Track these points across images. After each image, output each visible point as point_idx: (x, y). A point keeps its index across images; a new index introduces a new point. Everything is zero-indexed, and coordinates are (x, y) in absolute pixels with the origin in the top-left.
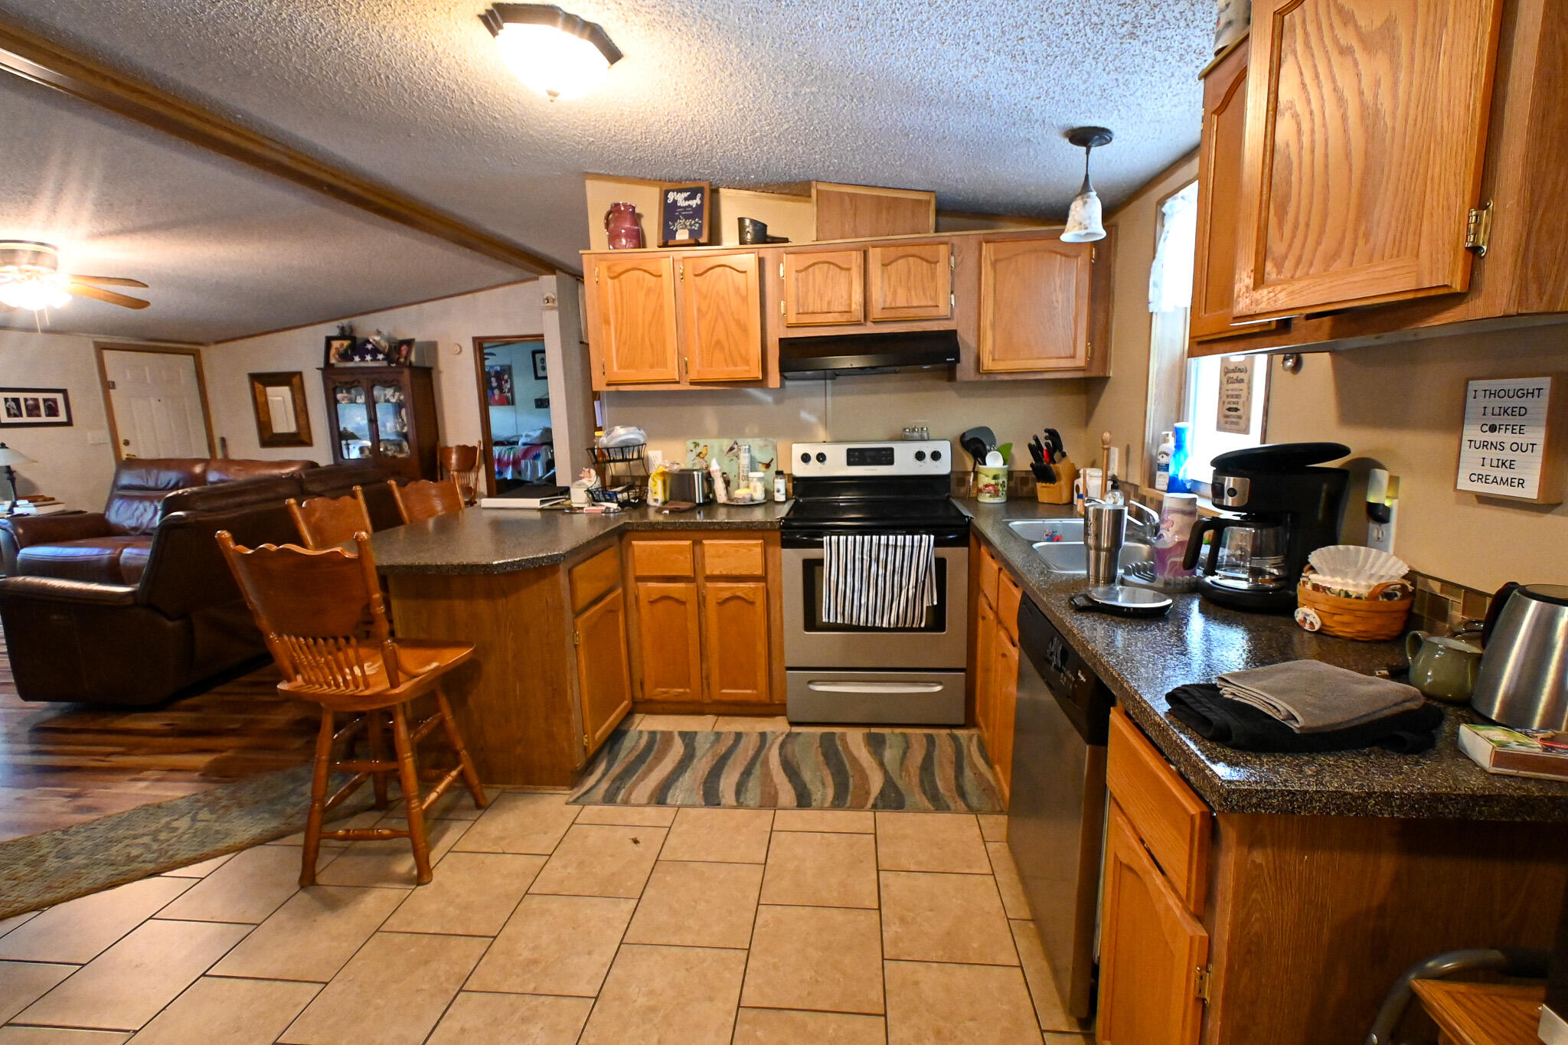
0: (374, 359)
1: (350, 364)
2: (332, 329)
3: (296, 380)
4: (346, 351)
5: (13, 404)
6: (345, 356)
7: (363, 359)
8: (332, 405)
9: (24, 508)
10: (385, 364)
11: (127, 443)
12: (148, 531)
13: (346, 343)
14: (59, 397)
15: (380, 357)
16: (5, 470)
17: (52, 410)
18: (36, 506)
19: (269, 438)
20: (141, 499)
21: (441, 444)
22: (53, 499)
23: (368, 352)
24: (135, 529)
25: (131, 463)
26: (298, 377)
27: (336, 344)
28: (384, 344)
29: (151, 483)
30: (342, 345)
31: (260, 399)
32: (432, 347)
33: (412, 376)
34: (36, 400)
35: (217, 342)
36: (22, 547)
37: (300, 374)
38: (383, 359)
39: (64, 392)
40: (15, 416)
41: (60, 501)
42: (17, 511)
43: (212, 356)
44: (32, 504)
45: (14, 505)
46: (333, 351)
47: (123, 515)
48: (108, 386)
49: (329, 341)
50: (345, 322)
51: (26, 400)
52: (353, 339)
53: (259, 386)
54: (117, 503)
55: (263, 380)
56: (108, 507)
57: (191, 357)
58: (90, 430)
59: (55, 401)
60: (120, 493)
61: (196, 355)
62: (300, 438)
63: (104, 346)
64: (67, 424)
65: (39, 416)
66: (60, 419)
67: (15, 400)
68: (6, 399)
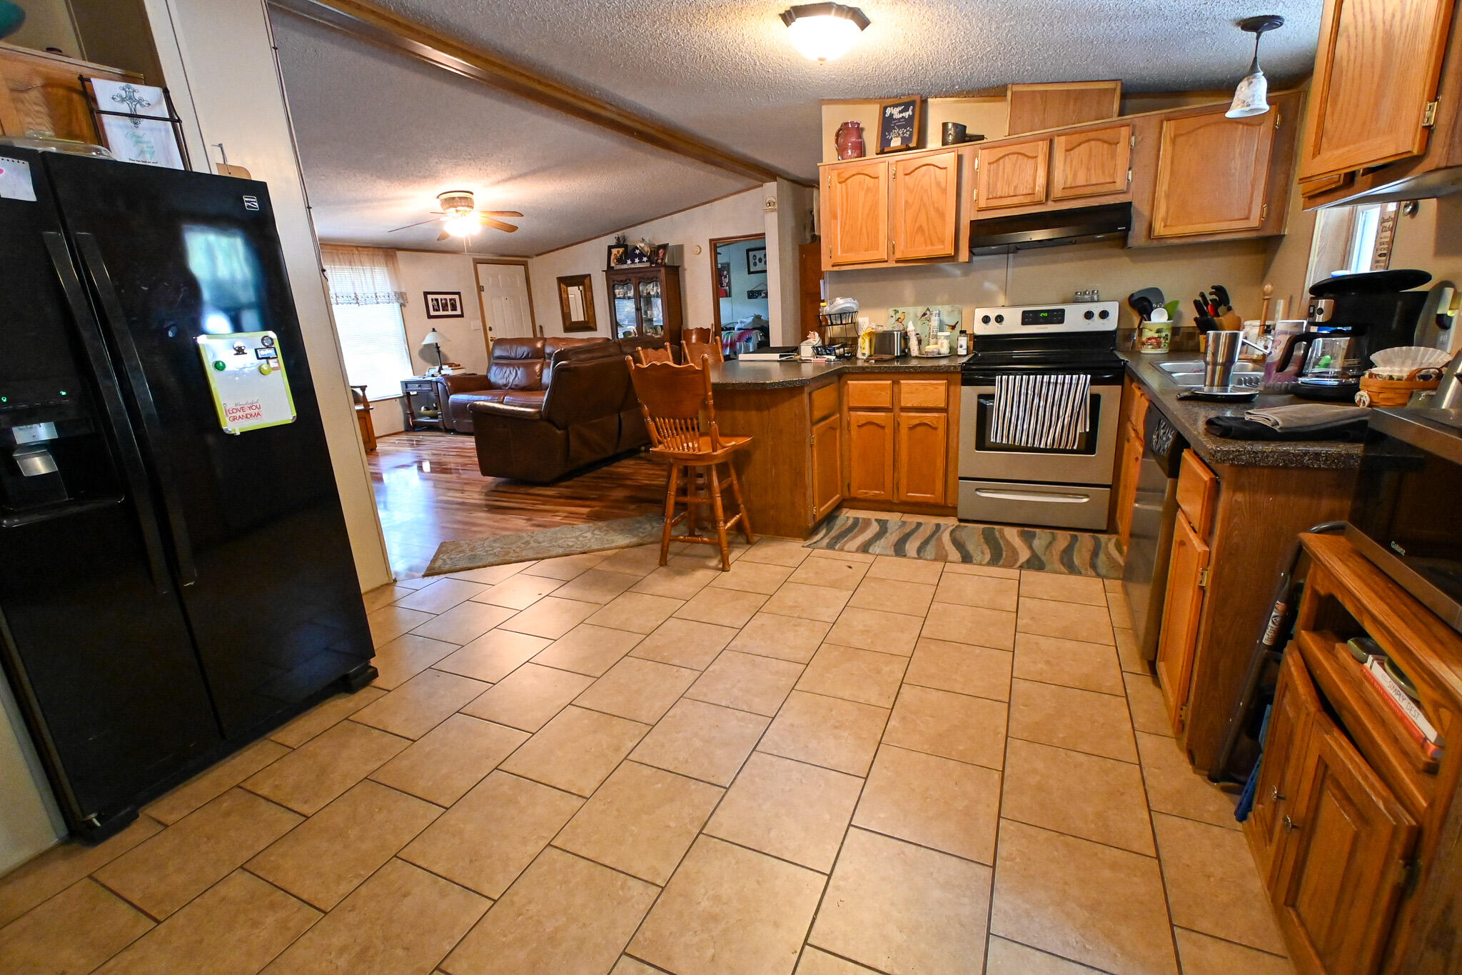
0: (641, 262)
1: (625, 266)
2: (611, 239)
3: (587, 281)
4: (621, 256)
5: (435, 302)
6: (621, 261)
7: (633, 262)
8: (612, 298)
9: (447, 371)
10: (648, 264)
11: (490, 329)
12: (513, 387)
13: (621, 250)
14: (456, 297)
15: (645, 259)
16: (435, 346)
17: (454, 308)
18: (452, 369)
19: (570, 326)
20: (508, 365)
21: (684, 328)
22: (459, 365)
23: (636, 256)
24: (506, 385)
25: (499, 342)
26: (588, 278)
27: (614, 251)
28: (647, 249)
29: (513, 355)
30: (618, 252)
31: (564, 296)
32: (680, 248)
33: (667, 274)
34: (446, 299)
35: (537, 255)
36: (451, 395)
37: (590, 275)
38: (647, 261)
39: (458, 293)
40: (437, 311)
41: (464, 367)
42: (443, 372)
43: (534, 263)
44: (450, 368)
45: (441, 369)
46: (612, 257)
47: (497, 376)
48: (480, 289)
49: (610, 248)
50: (620, 233)
51: (441, 300)
52: (626, 246)
53: (563, 286)
54: (494, 368)
55: (566, 281)
56: (489, 370)
57: (523, 267)
58: (471, 322)
59: (454, 300)
60: (496, 361)
61: (525, 264)
62: (588, 325)
63: (478, 261)
64: (462, 316)
65: (448, 310)
66: (458, 312)
67: (437, 300)
68: (432, 299)
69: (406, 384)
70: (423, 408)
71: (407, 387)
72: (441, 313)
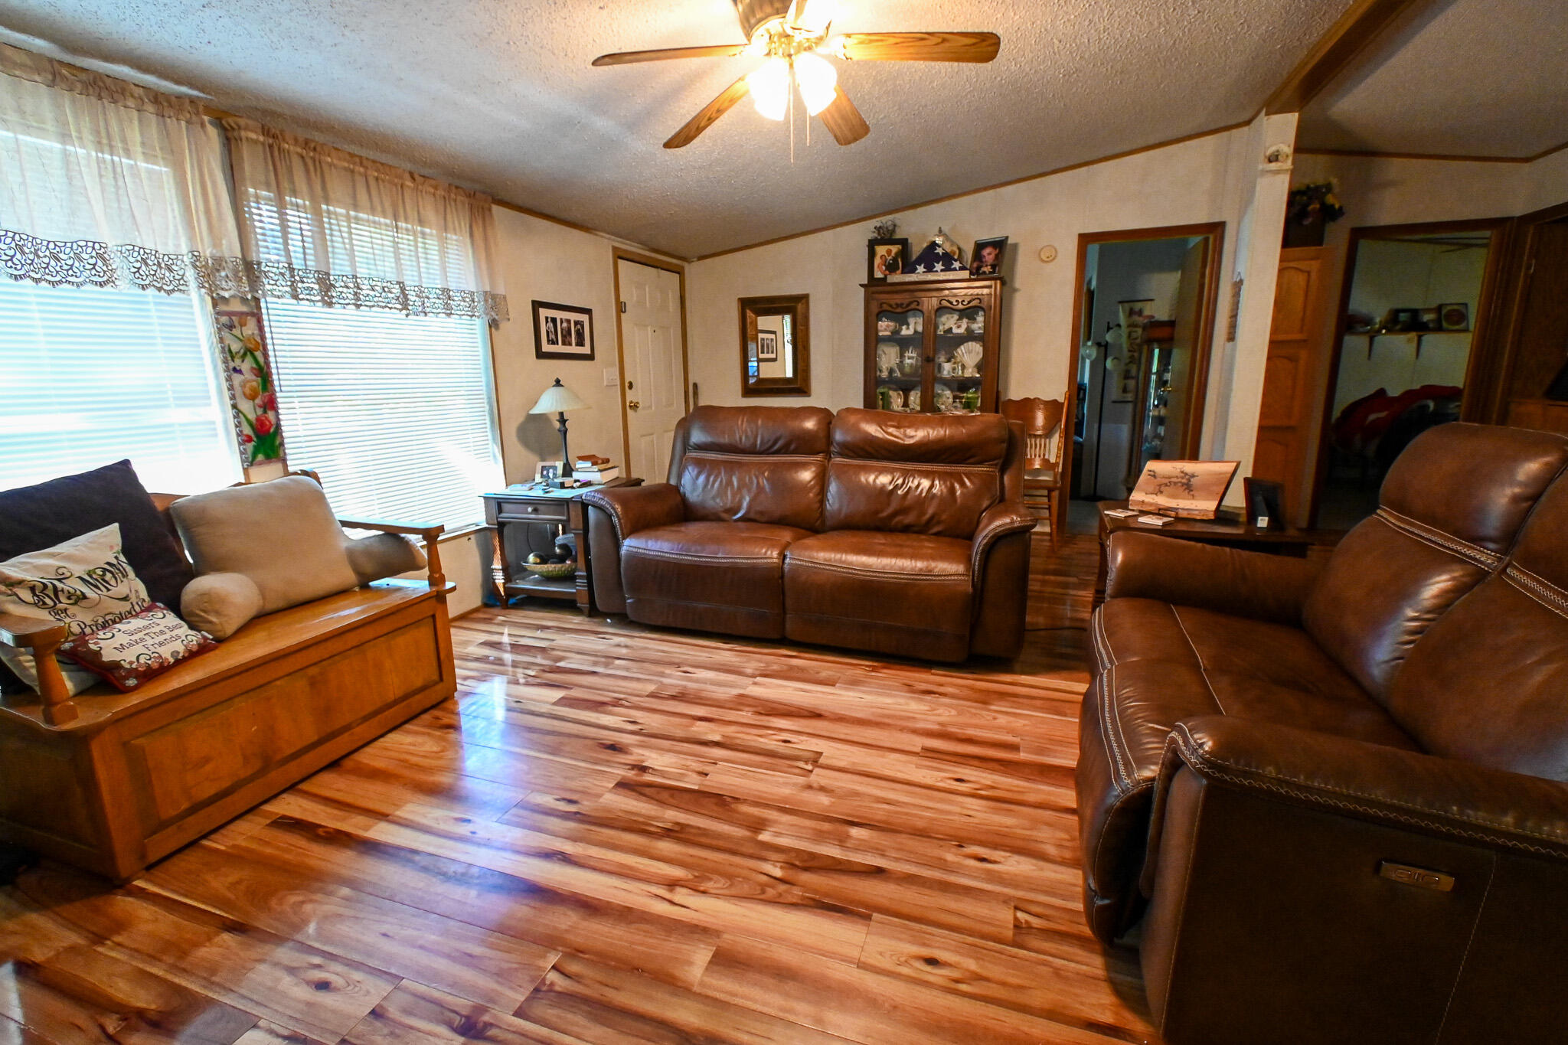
0: (949, 268)
1: (910, 278)
2: (869, 229)
3: (800, 307)
4: (895, 259)
5: (550, 325)
7: (930, 269)
8: (873, 338)
11: (631, 386)
13: (895, 249)
14: (584, 318)
15: (956, 265)
16: (558, 418)
18: (600, 471)
22: (607, 461)
23: (938, 258)
24: (730, 512)
26: (804, 301)
27: (881, 250)
29: (738, 443)
30: (889, 252)
31: (750, 331)
33: (1001, 293)
34: (569, 321)
36: (624, 539)
37: (806, 296)
38: (961, 269)
39: (588, 312)
40: (553, 343)
41: (616, 464)
43: (692, 270)
44: (596, 468)
45: (570, 468)
46: (877, 261)
48: (620, 307)
49: (872, 244)
51: (561, 321)
53: (749, 314)
54: (694, 471)
55: (755, 306)
56: (679, 475)
57: (678, 275)
58: (604, 370)
59: (582, 324)
60: (696, 455)
61: (680, 272)
62: (797, 386)
63: (621, 254)
64: (590, 357)
65: (570, 344)
66: (586, 350)
67: (554, 320)
68: (547, 318)
69: (497, 504)
70: (531, 558)
71: (500, 511)
72: (559, 348)
